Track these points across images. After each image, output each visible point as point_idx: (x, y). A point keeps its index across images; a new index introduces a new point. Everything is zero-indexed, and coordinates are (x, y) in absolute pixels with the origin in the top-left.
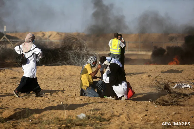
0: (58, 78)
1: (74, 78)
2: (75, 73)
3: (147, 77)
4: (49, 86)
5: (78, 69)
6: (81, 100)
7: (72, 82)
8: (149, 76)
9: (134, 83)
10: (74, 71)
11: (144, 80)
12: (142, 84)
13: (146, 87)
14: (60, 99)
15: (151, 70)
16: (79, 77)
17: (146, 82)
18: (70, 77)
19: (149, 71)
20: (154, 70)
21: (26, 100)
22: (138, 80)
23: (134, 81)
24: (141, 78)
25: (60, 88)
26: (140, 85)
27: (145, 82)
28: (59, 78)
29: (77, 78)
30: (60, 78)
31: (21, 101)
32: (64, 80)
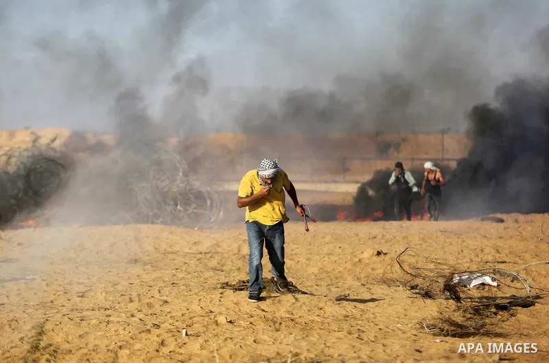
0: (128, 259)
1: (174, 260)
2: (171, 246)
3: (373, 255)
4: (116, 284)
5: (171, 233)
6: (230, 322)
7: (174, 272)
8: (379, 253)
9: (340, 272)
10: (168, 241)
11: (367, 265)
12: (362, 276)
13: (375, 283)
14: (170, 321)
15: (375, 237)
16: (186, 258)
17: (373, 269)
18: (163, 258)
19: (369, 239)
20: (383, 236)
21: (82, 325)
22: (349, 266)
23: (341, 269)
24: (357, 260)
25: (149, 288)
26: (356, 278)
27: (370, 270)
28: (133, 262)
29: (183, 260)
30: (136, 261)
31: (72, 327)
32: (148, 267)
